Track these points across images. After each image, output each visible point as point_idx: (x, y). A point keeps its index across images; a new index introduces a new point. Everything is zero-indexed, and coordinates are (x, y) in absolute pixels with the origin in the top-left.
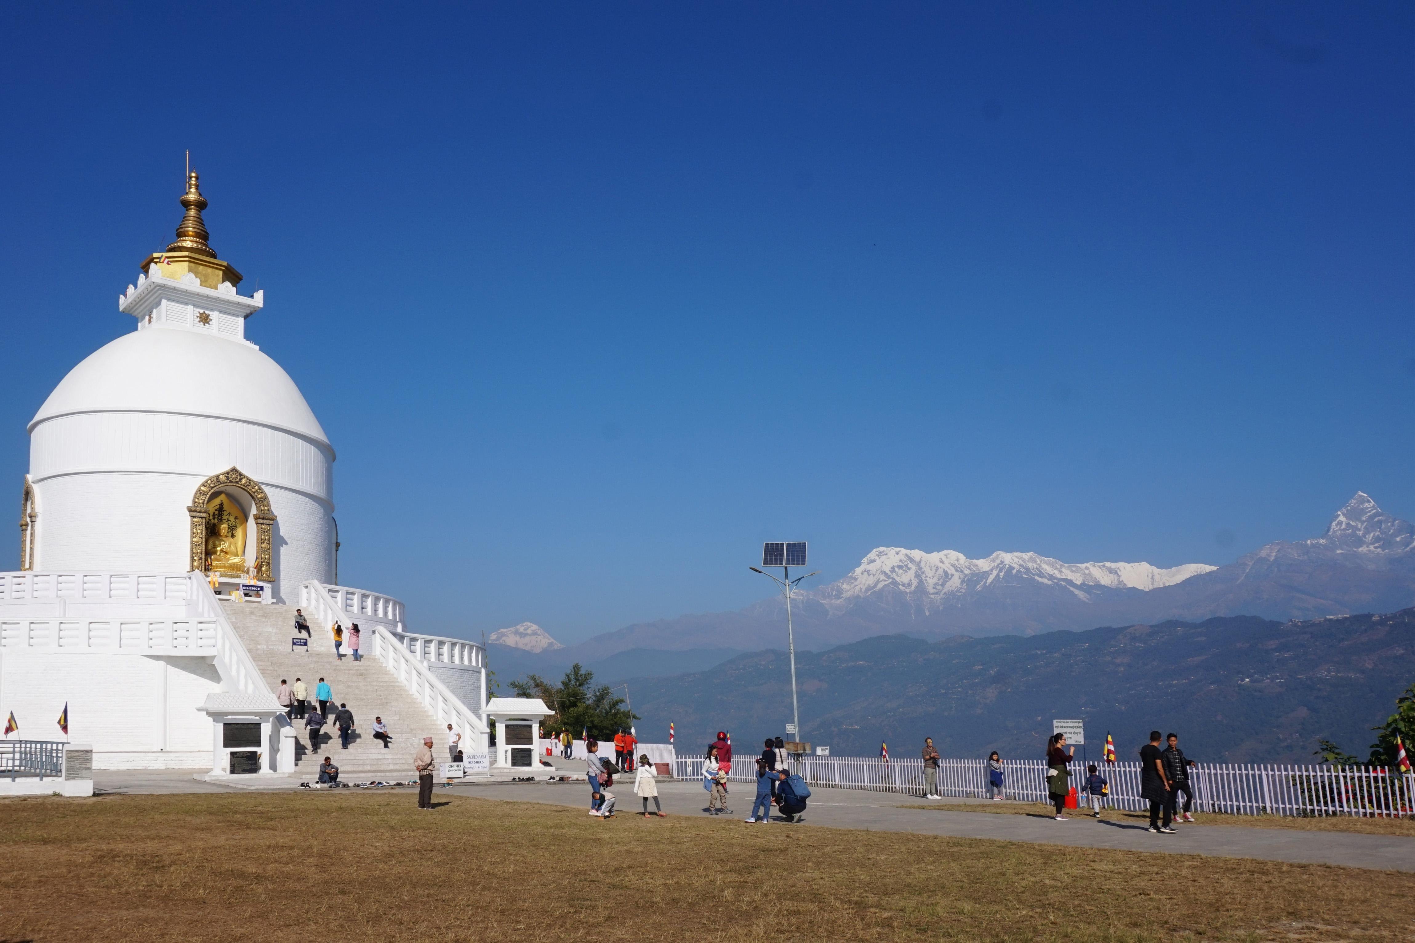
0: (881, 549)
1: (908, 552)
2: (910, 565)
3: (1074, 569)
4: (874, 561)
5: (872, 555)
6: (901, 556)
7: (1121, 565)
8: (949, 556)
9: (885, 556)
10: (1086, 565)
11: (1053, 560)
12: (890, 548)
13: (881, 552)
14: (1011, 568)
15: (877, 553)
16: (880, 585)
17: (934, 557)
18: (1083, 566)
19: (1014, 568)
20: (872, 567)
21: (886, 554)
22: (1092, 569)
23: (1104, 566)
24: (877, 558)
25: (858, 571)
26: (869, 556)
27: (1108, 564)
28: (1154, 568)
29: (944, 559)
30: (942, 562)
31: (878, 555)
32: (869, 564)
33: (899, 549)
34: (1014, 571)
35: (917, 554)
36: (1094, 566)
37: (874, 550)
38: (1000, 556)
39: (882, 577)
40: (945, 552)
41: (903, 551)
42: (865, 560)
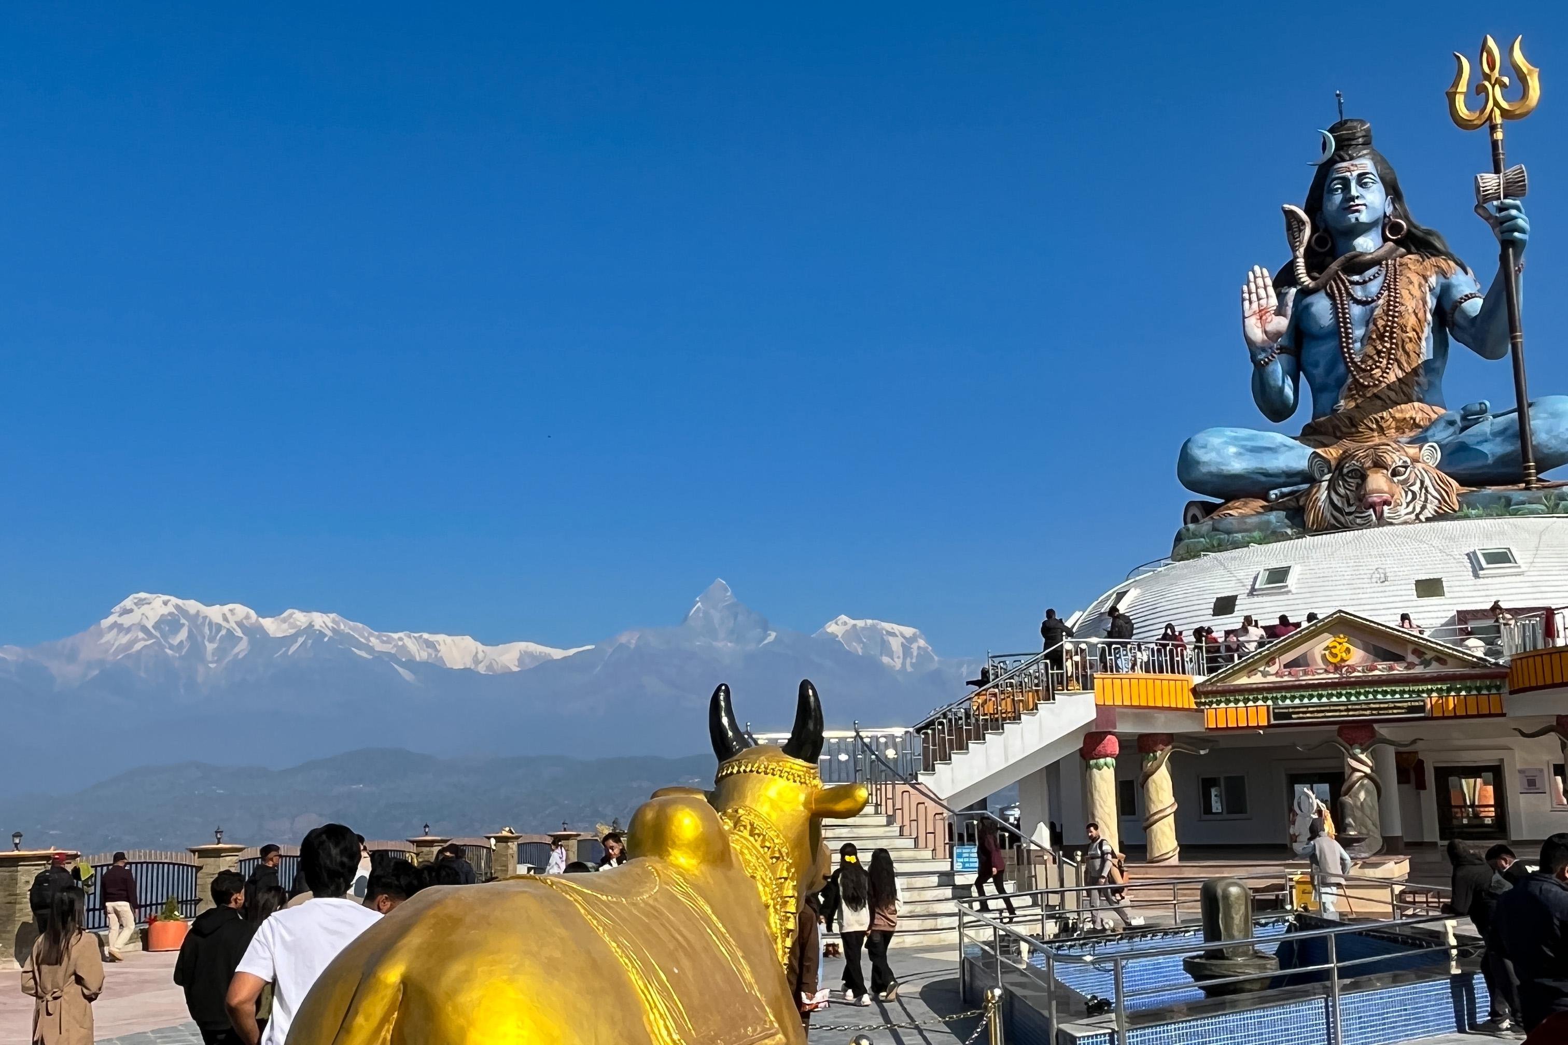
0: (143, 595)
1: (180, 602)
2: (183, 621)
3: (385, 639)
4: (131, 611)
5: (128, 603)
6: (170, 608)
7: (440, 638)
8: (235, 611)
9: (146, 606)
10: (401, 634)
11: (360, 625)
12: (155, 595)
13: (141, 600)
14: (321, 634)
15: (136, 601)
16: (138, 646)
17: (215, 613)
18: (396, 636)
19: (325, 635)
20: (126, 621)
21: (149, 604)
22: (406, 640)
23: (421, 636)
24: (134, 607)
25: (106, 623)
26: (122, 604)
27: (426, 636)
28: (479, 644)
29: (229, 615)
30: (225, 619)
31: (135, 604)
32: (121, 615)
33: (166, 598)
34: (326, 639)
35: (192, 606)
36: (410, 637)
37: (131, 597)
38: (294, 616)
39: (141, 635)
40: (231, 606)
41: (174, 600)
42: (117, 608)
